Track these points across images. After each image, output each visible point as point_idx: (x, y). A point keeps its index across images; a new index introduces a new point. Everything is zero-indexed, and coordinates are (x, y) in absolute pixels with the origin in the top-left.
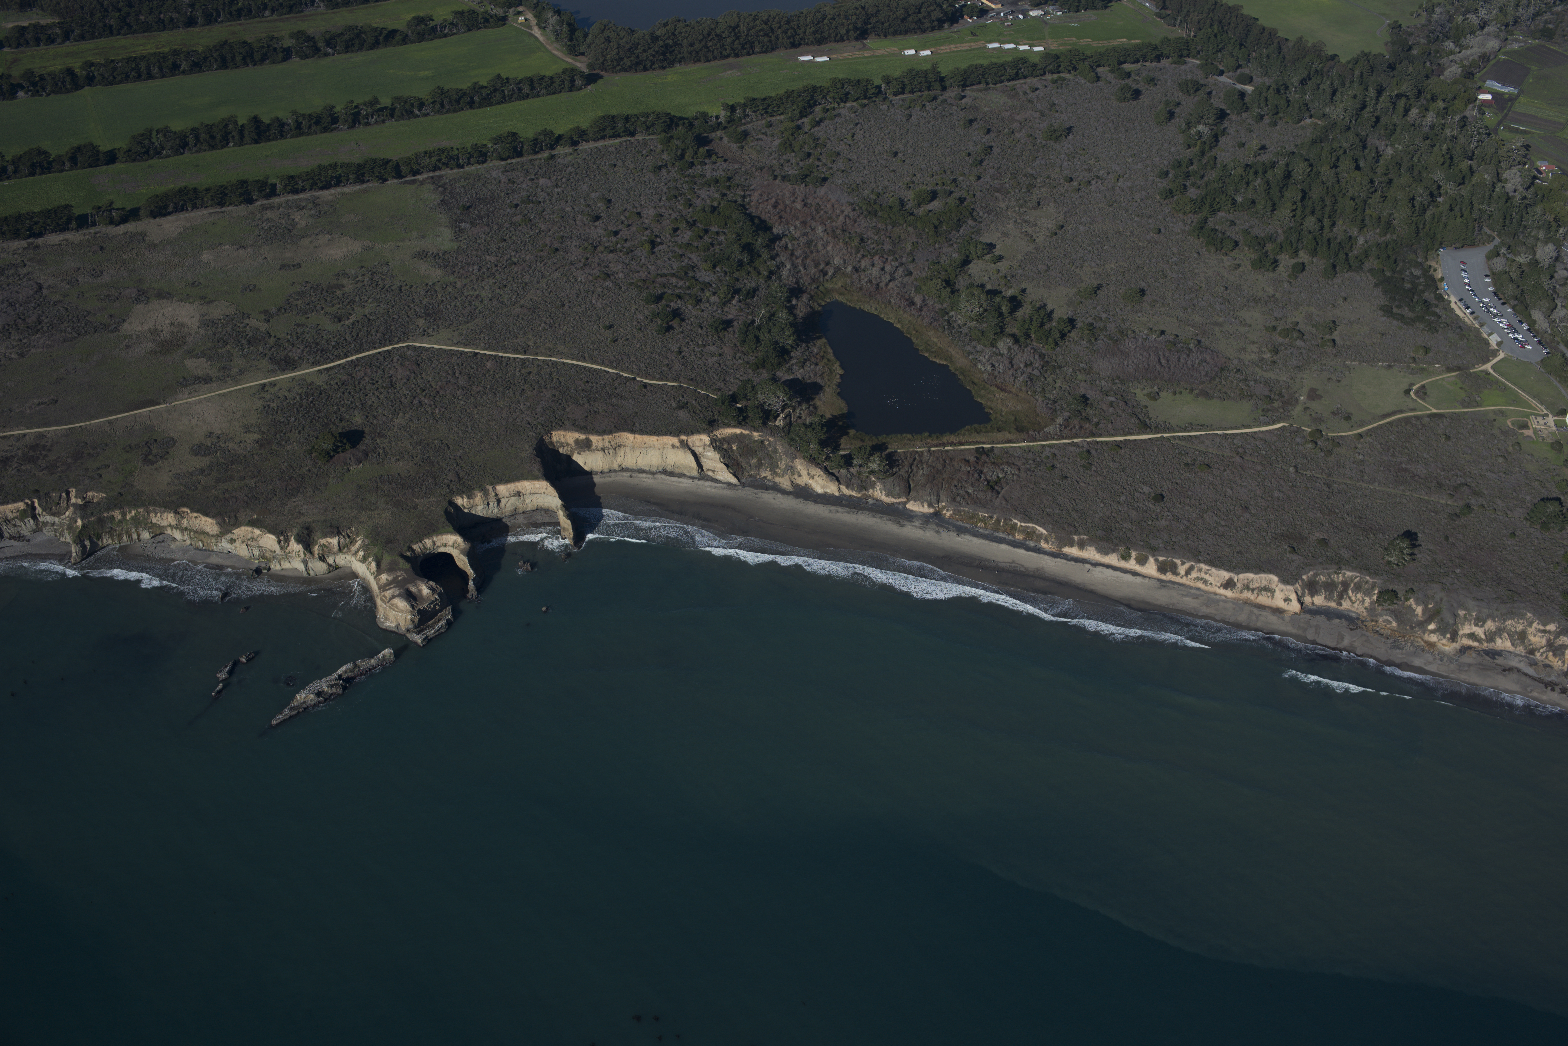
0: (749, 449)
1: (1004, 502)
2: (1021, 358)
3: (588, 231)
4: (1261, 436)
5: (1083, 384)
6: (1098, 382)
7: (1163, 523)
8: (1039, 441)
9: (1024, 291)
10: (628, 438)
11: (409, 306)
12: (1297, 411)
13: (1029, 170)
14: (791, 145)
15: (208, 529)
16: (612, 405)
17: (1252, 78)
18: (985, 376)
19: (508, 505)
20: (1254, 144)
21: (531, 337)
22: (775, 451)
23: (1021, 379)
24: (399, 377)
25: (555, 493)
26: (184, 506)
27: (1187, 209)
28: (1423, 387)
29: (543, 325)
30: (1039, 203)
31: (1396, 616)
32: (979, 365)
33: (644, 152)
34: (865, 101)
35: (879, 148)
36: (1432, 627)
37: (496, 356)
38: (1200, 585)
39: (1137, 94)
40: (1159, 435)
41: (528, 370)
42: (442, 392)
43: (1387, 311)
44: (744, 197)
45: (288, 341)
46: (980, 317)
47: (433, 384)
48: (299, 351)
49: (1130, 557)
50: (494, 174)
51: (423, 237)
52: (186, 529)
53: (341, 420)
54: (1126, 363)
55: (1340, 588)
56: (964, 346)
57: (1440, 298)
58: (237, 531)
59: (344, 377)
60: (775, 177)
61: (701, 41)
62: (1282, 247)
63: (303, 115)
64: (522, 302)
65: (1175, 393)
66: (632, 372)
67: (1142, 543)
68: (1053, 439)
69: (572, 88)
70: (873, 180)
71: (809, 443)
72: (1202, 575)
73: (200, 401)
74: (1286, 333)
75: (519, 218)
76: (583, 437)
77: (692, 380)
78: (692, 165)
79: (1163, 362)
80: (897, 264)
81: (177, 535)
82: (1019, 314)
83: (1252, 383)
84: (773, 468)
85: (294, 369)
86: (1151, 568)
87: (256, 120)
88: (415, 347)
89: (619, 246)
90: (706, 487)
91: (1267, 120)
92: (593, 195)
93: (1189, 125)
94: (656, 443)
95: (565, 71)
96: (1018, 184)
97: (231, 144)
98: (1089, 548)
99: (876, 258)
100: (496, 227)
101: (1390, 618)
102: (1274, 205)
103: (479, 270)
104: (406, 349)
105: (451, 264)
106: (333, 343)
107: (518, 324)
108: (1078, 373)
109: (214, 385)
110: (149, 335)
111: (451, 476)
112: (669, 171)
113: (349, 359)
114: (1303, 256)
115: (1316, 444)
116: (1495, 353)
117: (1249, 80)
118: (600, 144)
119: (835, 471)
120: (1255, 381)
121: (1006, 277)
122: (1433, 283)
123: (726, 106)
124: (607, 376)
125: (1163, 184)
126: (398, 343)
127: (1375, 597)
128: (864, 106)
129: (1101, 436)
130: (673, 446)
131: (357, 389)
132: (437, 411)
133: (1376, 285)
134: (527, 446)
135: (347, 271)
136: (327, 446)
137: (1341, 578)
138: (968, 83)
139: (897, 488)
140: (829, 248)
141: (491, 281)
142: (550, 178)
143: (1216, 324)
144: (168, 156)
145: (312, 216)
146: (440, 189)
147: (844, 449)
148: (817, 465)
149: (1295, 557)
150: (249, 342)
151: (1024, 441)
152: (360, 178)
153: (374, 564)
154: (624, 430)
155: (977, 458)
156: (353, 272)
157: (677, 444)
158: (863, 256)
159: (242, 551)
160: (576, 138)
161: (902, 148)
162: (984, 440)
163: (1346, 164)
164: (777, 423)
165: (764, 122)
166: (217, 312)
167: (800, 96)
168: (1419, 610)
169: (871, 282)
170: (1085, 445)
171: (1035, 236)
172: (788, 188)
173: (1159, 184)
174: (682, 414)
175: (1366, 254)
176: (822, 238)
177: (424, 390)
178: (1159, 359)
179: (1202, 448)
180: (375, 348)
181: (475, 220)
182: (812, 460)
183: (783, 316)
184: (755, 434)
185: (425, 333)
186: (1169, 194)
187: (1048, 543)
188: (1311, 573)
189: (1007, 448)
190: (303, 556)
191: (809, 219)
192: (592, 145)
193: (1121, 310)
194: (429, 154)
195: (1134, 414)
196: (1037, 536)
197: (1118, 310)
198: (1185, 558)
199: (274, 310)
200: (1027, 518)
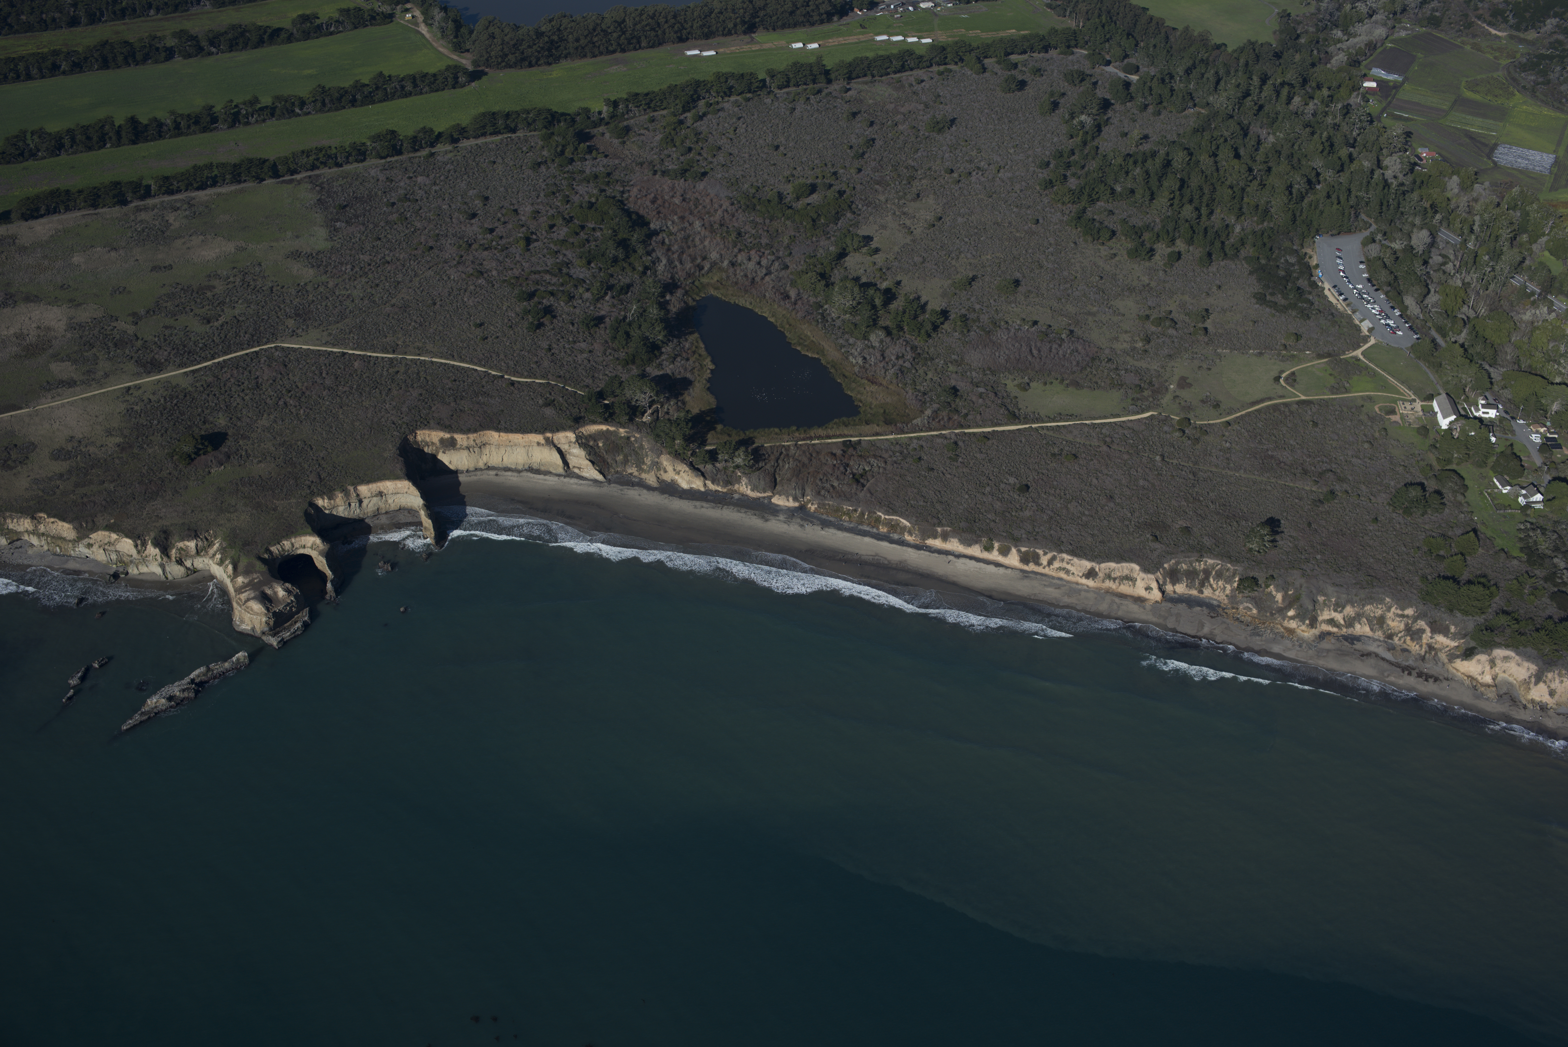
0: (615, 445)
1: (869, 495)
2: (892, 351)
3: (464, 228)
4: (1129, 425)
5: (954, 376)
6: (968, 373)
7: (1027, 513)
8: (907, 433)
9: (899, 283)
10: (493, 436)
11: (279, 307)
12: (1166, 399)
13: (910, 162)
14: (672, 140)
15: (65, 534)
16: (478, 403)
17: (1138, 68)
18: (856, 369)
19: (370, 505)
20: (1136, 134)
21: (400, 336)
22: (641, 447)
23: (892, 371)
24: (265, 378)
25: (417, 493)
26: (41, 511)
27: (1066, 199)
28: (1293, 373)
29: (413, 324)
30: (918, 195)
31: (1256, 603)
32: (851, 358)
33: (524, 149)
34: (749, 95)
35: (761, 141)
36: (1291, 613)
37: (364, 355)
38: (1062, 575)
39: (1022, 85)
40: (1027, 426)
41: (396, 369)
42: (308, 393)
43: (1261, 298)
44: (623, 192)
45: (156, 343)
46: (854, 310)
47: (299, 385)
48: (166, 353)
49: (993, 548)
50: (373, 173)
51: (297, 237)
52: (43, 534)
53: (204, 423)
54: (997, 354)
55: (1201, 576)
56: (837, 339)
57: (1314, 285)
58: (94, 536)
59: (210, 379)
60: (655, 173)
61: (586, 37)
62: (1158, 236)
63: (182, 115)
64: (394, 301)
65: (1045, 384)
66: (501, 370)
67: (1005, 534)
68: (921, 431)
69: (456, 85)
70: (753, 174)
71: (674, 439)
72: (1065, 565)
73: (63, 405)
74: (1159, 321)
75: (395, 216)
76: (447, 436)
77: (560, 377)
78: (571, 161)
79: (1035, 352)
80: (773, 258)
81: (34, 540)
82: (893, 306)
83: (1123, 372)
84: (639, 464)
85: (160, 371)
86: (1013, 559)
87: (133, 121)
88: (283, 348)
89: (494, 243)
90: (572, 485)
91: (1151, 109)
92: (471, 193)
93: (1072, 116)
94: (521, 440)
95: (448, 68)
96: (899, 176)
97: (108, 145)
98: (952, 540)
99: (753, 252)
100: (371, 226)
101: (1250, 606)
102: (1152, 194)
103: (352, 270)
104: (273, 350)
105: (324, 263)
106: (201, 345)
107: (388, 323)
108: (949, 365)
109: (78, 389)
110: (15, 339)
111: (313, 477)
112: (548, 168)
113: (216, 361)
114: (1180, 245)
115: (1184, 432)
116: (1366, 339)
117: (1136, 70)
118: (481, 141)
119: (701, 467)
120: (1126, 370)
121: (881, 269)
122: (1308, 270)
123: (608, 102)
124: (475, 374)
125: (1044, 174)
126: (266, 343)
127: (1236, 585)
128: (748, 100)
129: (969, 427)
130: (538, 444)
131: (223, 391)
132: (302, 412)
133: (1251, 273)
134: (390, 446)
135: (219, 272)
136: (188, 448)
137: (1202, 566)
138: (854, 75)
139: (762, 483)
140: (706, 243)
141: (364, 280)
142: (428, 176)
143: (1089, 313)
144: (44, 158)
145: (186, 217)
146: (317, 188)
147: (710, 444)
148: (683, 460)
149: (1157, 545)
150: (116, 345)
151: (891, 433)
152: (237, 178)
153: (230, 567)
154: (489, 429)
155: (844, 452)
156: (225, 273)
157: (543, 441)
158: (740, 250)
159: (100, 556)
160: (456, 135)
161: (784, 142)
162: (851, 432)
163: (1225, 153)
164: (644, 419)
165: (646, 117)
166: (84, 315)
167: (683, 90)
168: (1279, 597)
169: (746, 276)
170: (953, 436)
171: (913, 227)
172: (667, 182)
173: (1040, 175)
174: (549, 411)
175: (1243, 242)
176: (699, 233)
177: (290, 391)
178: (1031, 350)
179: (1070, 437)
180: (243, 349)
181: (351, 219)
182: (677, 456)
183: (654, 311)
184: (621, 430)
185: (294, 334)
186: (1049, 184)
187: (911, 535)
188: (1173, 561)
189: (874, 440)
190: (160, 560)
191: (687, 214)
192: (472, 142)
193: (995, 301)
194: (306, 153)
195: (1003, 405)
196: (901, 528)
197: (992, 301)
198: (1047, 548)
199: (142, 312)
200: (892, 510)
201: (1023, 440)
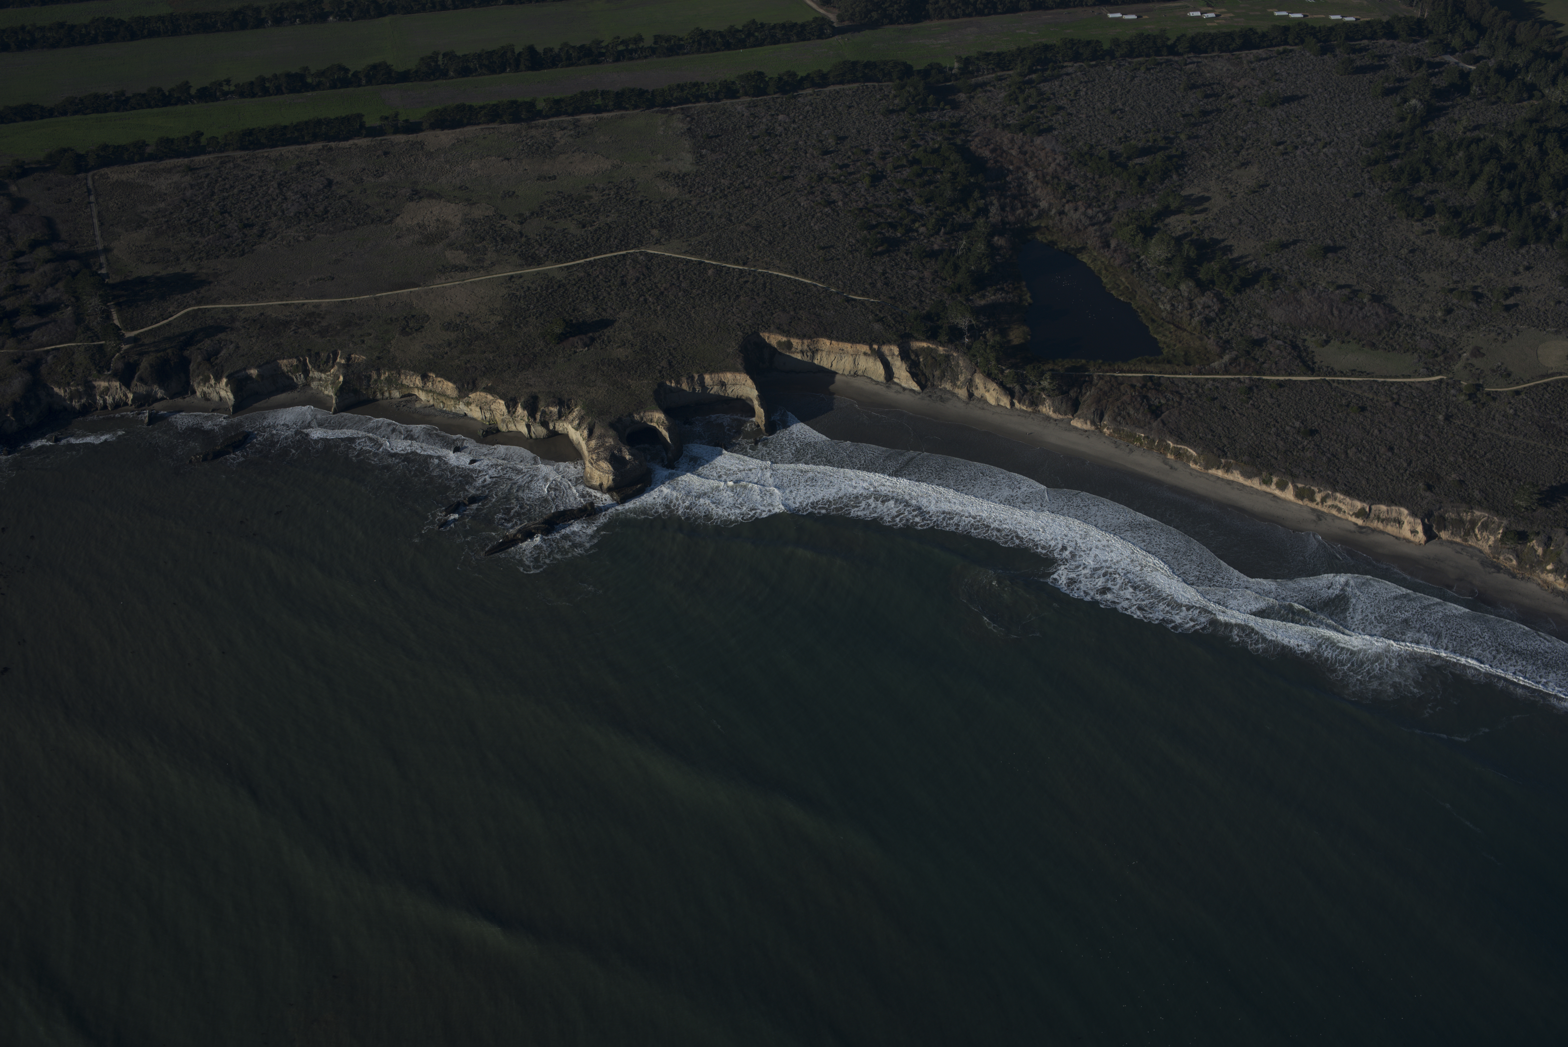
0: (934, 361)
1: (1161, 425)
2: (1200, 301)
3: (816, 163)
4: (1418, 385)
5: (1256, 328)
6: (1269, 327)
7: (1308, 454)
8: (1204, 374)
10: (826, 343)
11: (646, 218)
12: (1458, 366)
13: (1240, 133)
14: (1016, 98)
15: (449, 392)
16: (815, 314)
17: (1478, 59)
18: (1164, 314)
19: (712, 392)
20: (1465, 121)
21: (751, 251)
22: (958, 365)
23: (1197, 319)
24: (629, 278)
25: (754, 385)
26: (431, 371)
27: (1387, 177)
29: (763, 242)
30: (1243, 164)
31: (1517, 555)
32: (1160, 303)
33: (879, 97)
34: (1093, 62)
35: (1099, 104)
36: (1550, 567)
37: (718, 265)
38: (1334, 512)
40: (1320, 378)
41: (745, 279)
42: (666, 293)
44: (966, 141)
45: (537, 241)
46: (1169, 261)
47: (659, 285)
48: (545, 250)
49: (1271, 482)
50: (739, 108)
51: (668, 160)
52: (431, 391)
53: (574, 310)
54: (1299, 311)
55: (1468, 526)
56: (1149, 286)
58: (472, 396)
59: (582, 274)
60: (996, 126)
62: (1472, 217)
63: (573, 47)
64: (748, 221)
65: (1343, 342)
66: (838, 288)
67: (1284, 470)
68: (1218, 374)
69: (821, 35)
70: (1088, 133)
71: (987, 360)
72: (1337, 503)
73: (455, 286)
74: (1460, 295)
75: (755, 148)
76: (784, 339)
78: (920, 110)
79: (1336, 312)
80: (1098, 210)
81: (422, 396)
83: (1418, 338)
84: (954, 380)
85: (539, 264)
86: (1289, 494)
87: (531, 49)
88: (647, 254)
89: (843, 178)
90: (891, 394)
92: (825, 132)
93: (1403, 101)
94: (849, 349)
95: (815, 20)
96: (1227, 145)
97: (508, 70)
98: (1234, 471)
99: (1080, 203)
100: (733, 155)
101: (1511, 557)
102: (1472, 177)
103: (713, 191)
104: (638, 254)
105: (689, 184)
106: (575, 245)
107: (741, 239)
108: (1253, 318)
109: (468, 273)
110: (417, 228)
111: (664, 363)
112: (899, 115)
113: (588, 260)
117: (1476, 60)
118: (839, 87)
119: (1010, 386)
120: (1423, 336)
121: (1198, 227)
123: (959, 59)
124: (815, 289)
125: (1368, 153)
126: (632, 249)
127: (1499, 536)
128: (1092, 66)
129: (1264, 374)
130: (865, 354)
131: (591, 286)
132: (659, 308)
133: (1561, 258)
134: (734, 344)
135: (596, 185)
136: (558, 330)
137: (1469, 517)
138: (1195, 50)
139: (1064, 405)
140: (1038, 192)
141: (723, 201)
142: (788, 115)
144: (451, 78)
145: (571, 136)
146: (688, 119)
148: (994, 380)
149: (1428, 494)
150: (503, 240)
151: (1189, 373)
152: (619, 106)
153: (586, 432)
154: (822, 336)
155: (1144, 385)
156: (601, 186)
157: (869, 352)
158: (1068, 202)
159: (476, 414)
160: (818, 81)
161: (1121, 106)
162: (1152, 369)
164: (963, 341)
165: (994, 75)
166: (478, 212)
168: (1540, 551)
169: (1071, 224)
170: (1248, 381)
171: (1234, 192)
172: (1007, 135)
173: (1364, 153)
174: (877, 327)
176: (1032, 183)
177: (650, 290)
178: (1332, 311)
179: (1359, 392)
180: (612, 252)
181: (716, 147)
182: (989, 375)
183: (981, 248)
184: (941, 348)
185: (658, 242)
186: (1372, 162)
187: (1196, 464)
189: (1173, 378)
190: (527, 420)
191: (1022, 165)
192: (832, 88)
193: (1304, 264)
194: (681, 87)
195: (1300, 357)
196: (1188, 457)
197: (1300, 264)
198: (1322, 486)
199: (528, 214)
200: (1181, 439)
201: (1314, 390)
